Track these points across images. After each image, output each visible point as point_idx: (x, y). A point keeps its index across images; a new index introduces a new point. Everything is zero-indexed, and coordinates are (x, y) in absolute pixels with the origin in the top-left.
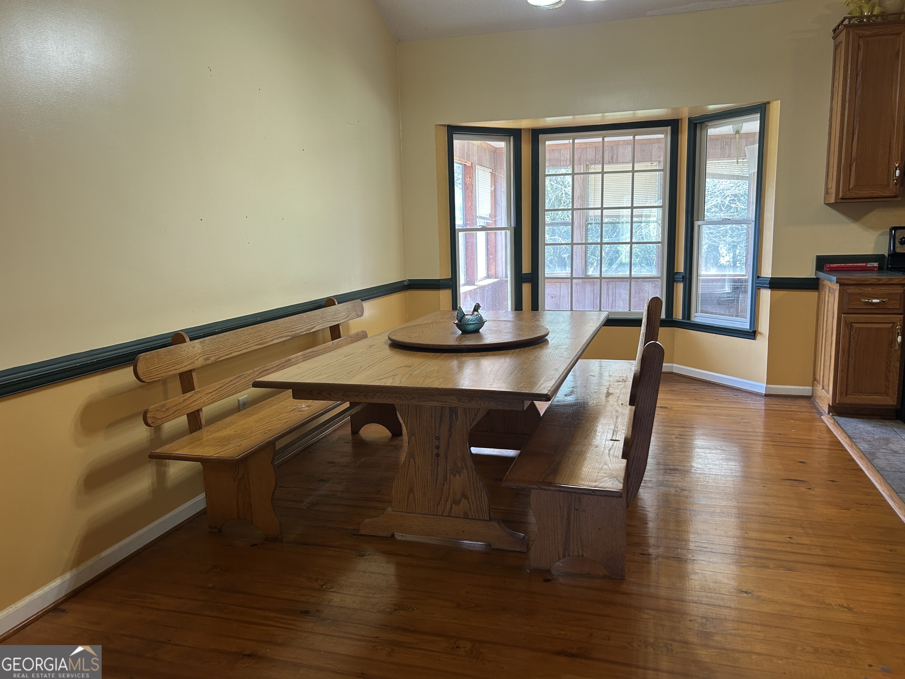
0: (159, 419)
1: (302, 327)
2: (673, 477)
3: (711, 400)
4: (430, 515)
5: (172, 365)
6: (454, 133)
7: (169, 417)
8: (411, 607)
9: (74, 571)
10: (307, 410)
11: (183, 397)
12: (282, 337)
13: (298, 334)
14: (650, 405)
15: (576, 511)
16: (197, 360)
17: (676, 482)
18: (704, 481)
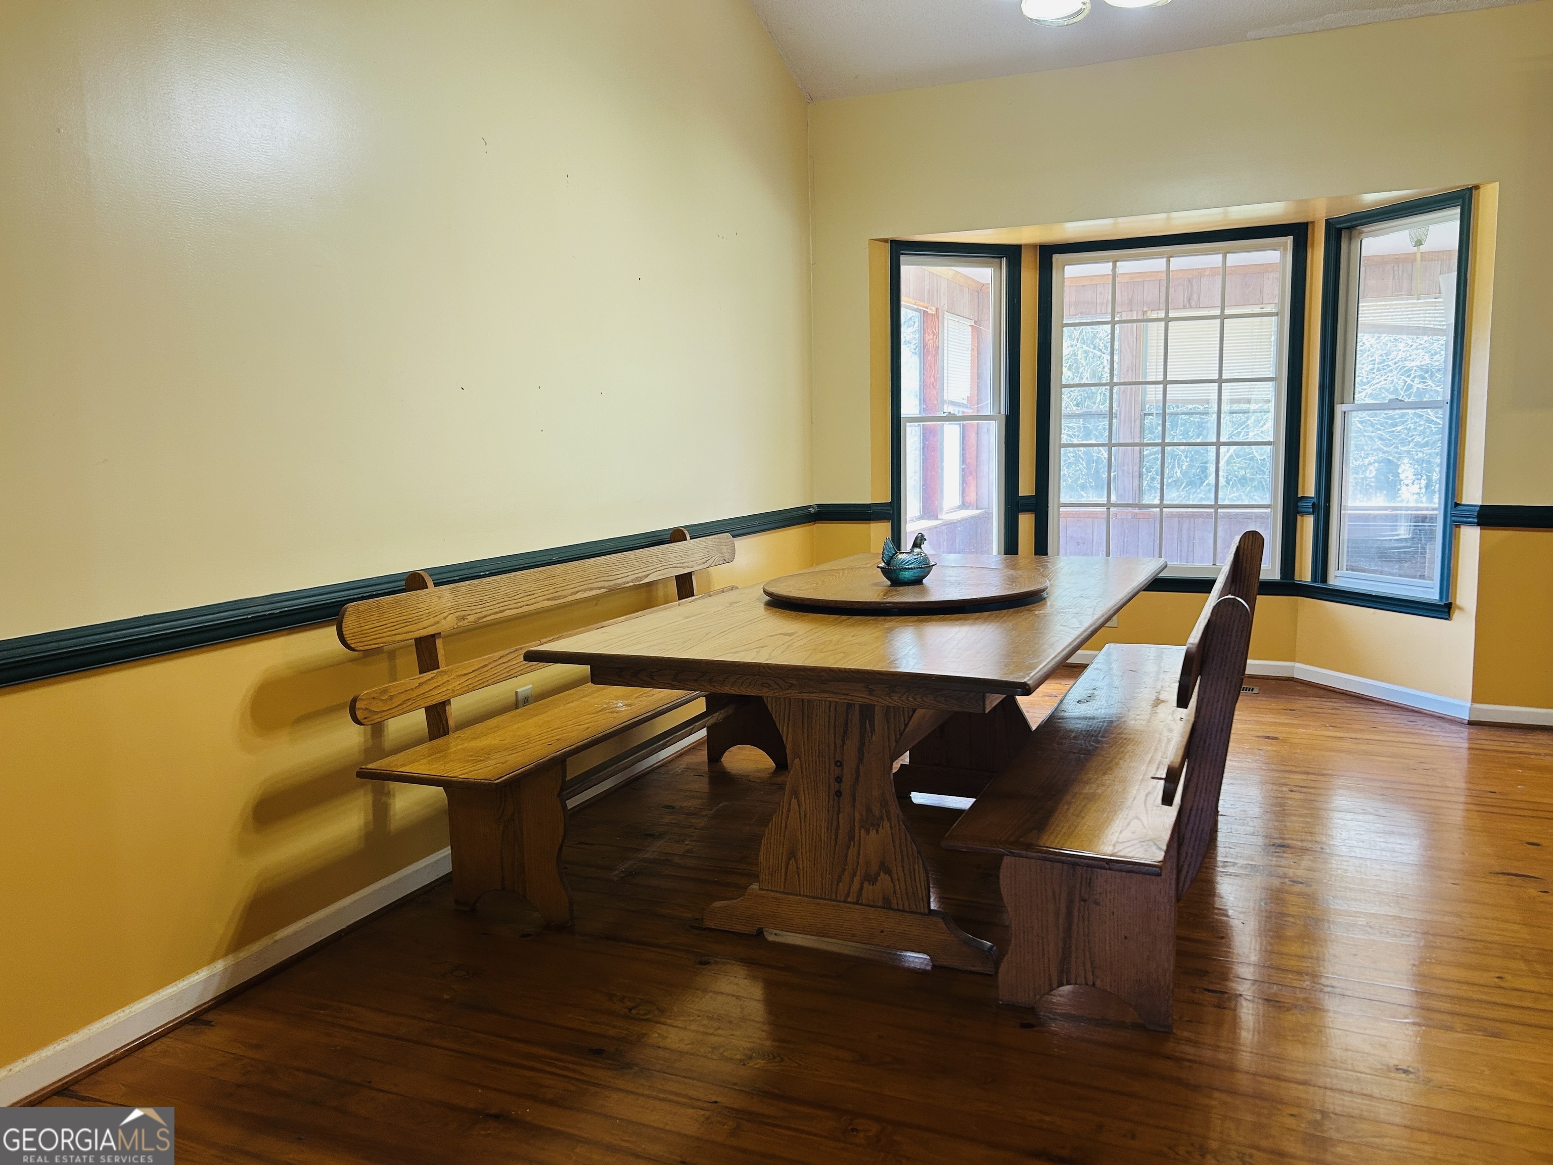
0: (376, 713)
1: (626, 575)
2: (1279, 859)
3: (1362, 727)
4: (825, 899)
5: (402, 625)
6: (902, 254)
7: (393, 711)
8: (779, 1055)
9: (230, 960)
10: (625, 710)
11: (418, 678)
12: (592, 589)
13: (620, 585)
14: (1223, 713)
15: (1082, 903)
16: (445, 618)
17: (1284, 867)
18: (1338, 869)
